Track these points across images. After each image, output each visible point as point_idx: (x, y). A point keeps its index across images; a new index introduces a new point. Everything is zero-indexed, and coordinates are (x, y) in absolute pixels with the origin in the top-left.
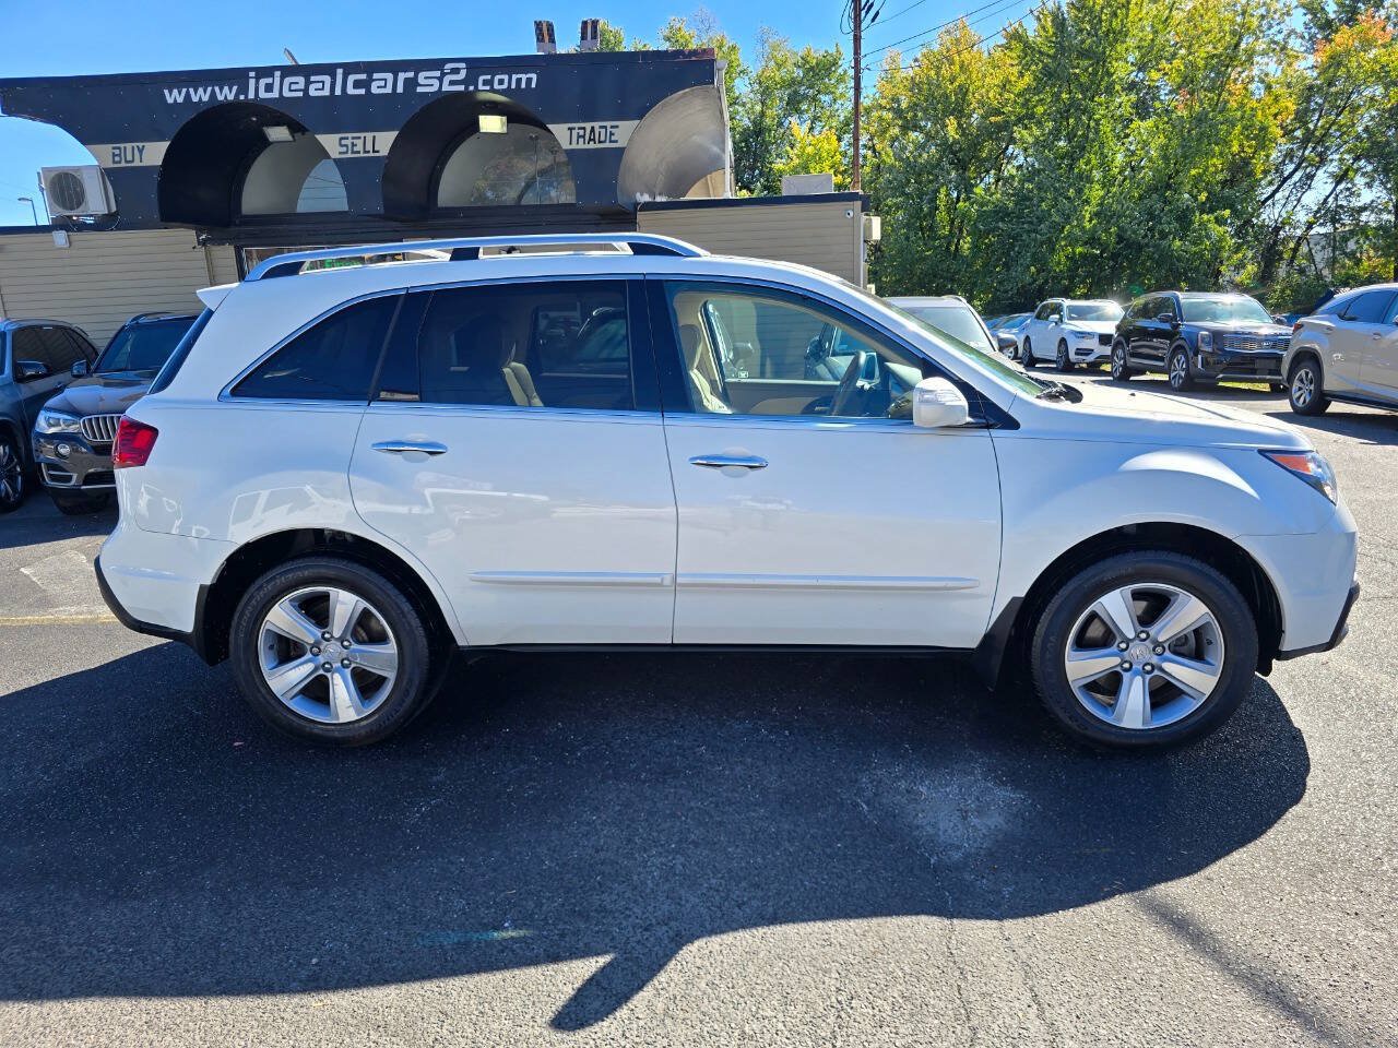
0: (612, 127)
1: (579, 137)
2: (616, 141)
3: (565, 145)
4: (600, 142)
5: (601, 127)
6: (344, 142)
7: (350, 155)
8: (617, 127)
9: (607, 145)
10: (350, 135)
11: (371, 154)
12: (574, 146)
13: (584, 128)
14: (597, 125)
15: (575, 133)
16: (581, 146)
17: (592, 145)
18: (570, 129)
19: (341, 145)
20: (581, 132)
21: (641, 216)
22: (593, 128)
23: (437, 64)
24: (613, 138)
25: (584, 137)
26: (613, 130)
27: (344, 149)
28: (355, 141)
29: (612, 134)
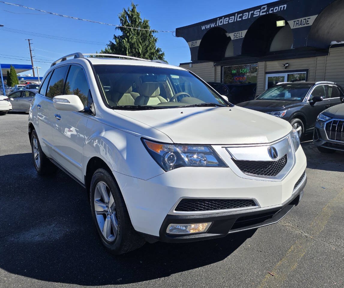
0: (308, 19)
1: (297, 24)
2: (309, 24)
3: (292, 27)
4: (303, 25)
5: (304, 19)
6: (235, 35)
7: (236, 38)
8: (310, 18)
9: (306, 25)
10: (236, 33)
11: (241, 38)
12: (295, 27)
13: (299, 21)
14: (303, 19)
15: (296, 23)
16: (297, 27)
17: (301, 26)
18: (294, 22)
19: (234, 36)
20: (298, 22)
21: (331, 50)
22: (301, 20)
23: (259, 7)
24: (308, 23)
25: (298, 24)
26: (308, 20)
27: (234, 37)
28: (237, 34)
29: (308, 21)
